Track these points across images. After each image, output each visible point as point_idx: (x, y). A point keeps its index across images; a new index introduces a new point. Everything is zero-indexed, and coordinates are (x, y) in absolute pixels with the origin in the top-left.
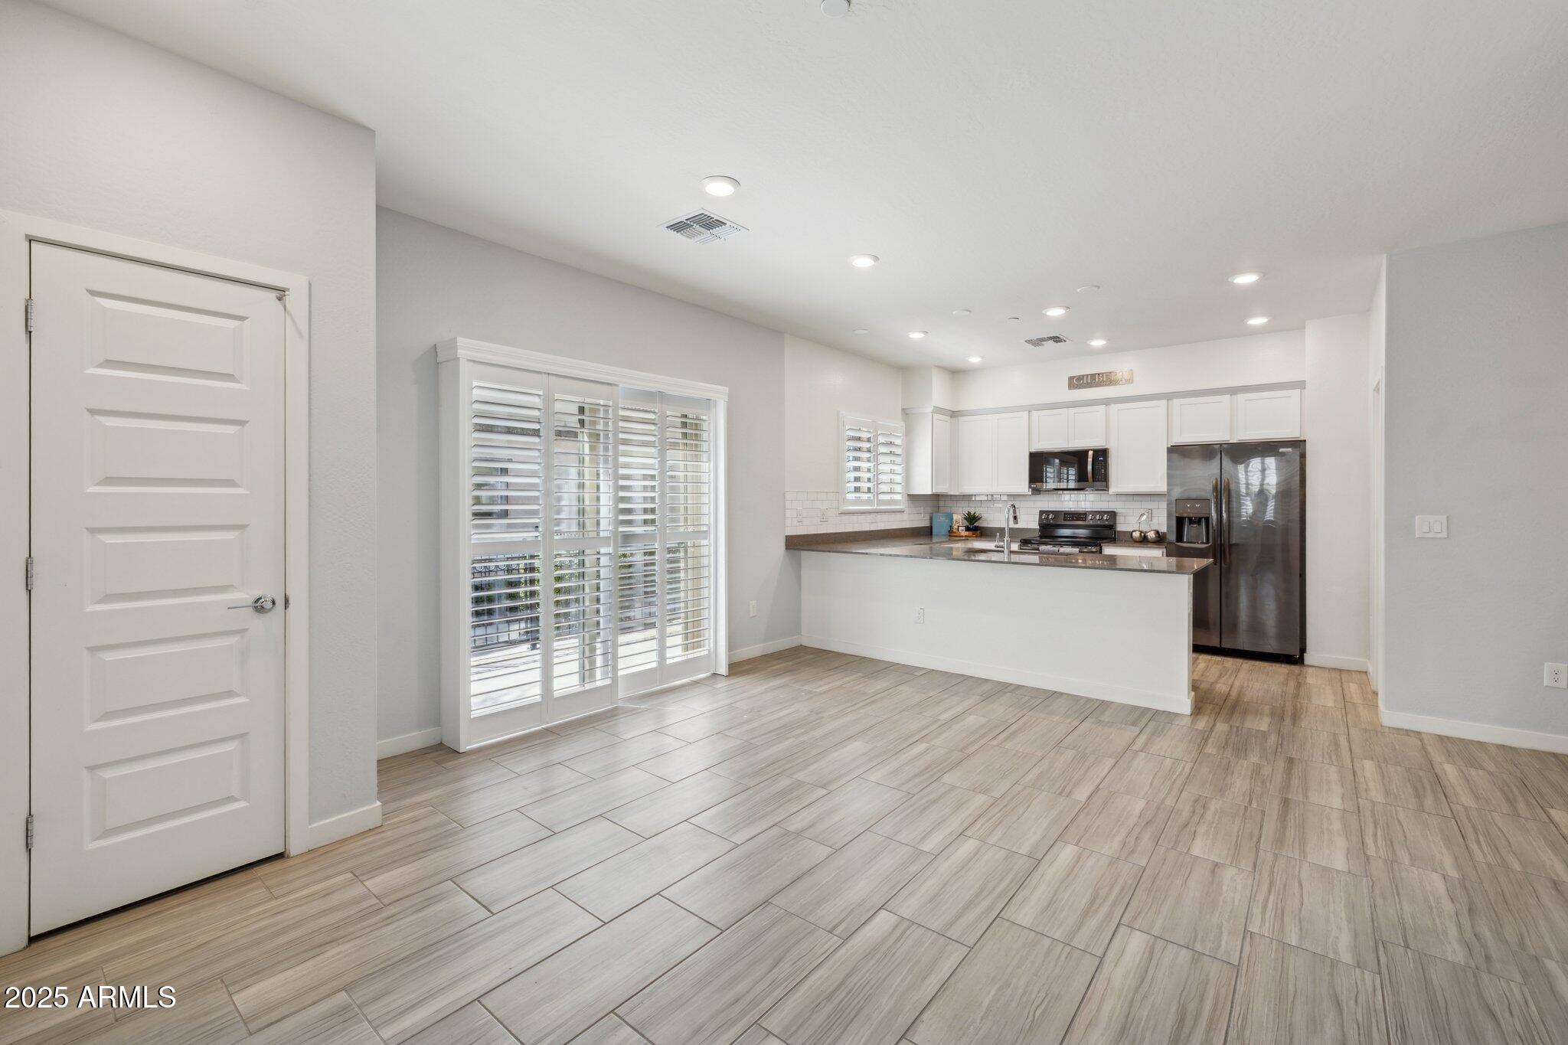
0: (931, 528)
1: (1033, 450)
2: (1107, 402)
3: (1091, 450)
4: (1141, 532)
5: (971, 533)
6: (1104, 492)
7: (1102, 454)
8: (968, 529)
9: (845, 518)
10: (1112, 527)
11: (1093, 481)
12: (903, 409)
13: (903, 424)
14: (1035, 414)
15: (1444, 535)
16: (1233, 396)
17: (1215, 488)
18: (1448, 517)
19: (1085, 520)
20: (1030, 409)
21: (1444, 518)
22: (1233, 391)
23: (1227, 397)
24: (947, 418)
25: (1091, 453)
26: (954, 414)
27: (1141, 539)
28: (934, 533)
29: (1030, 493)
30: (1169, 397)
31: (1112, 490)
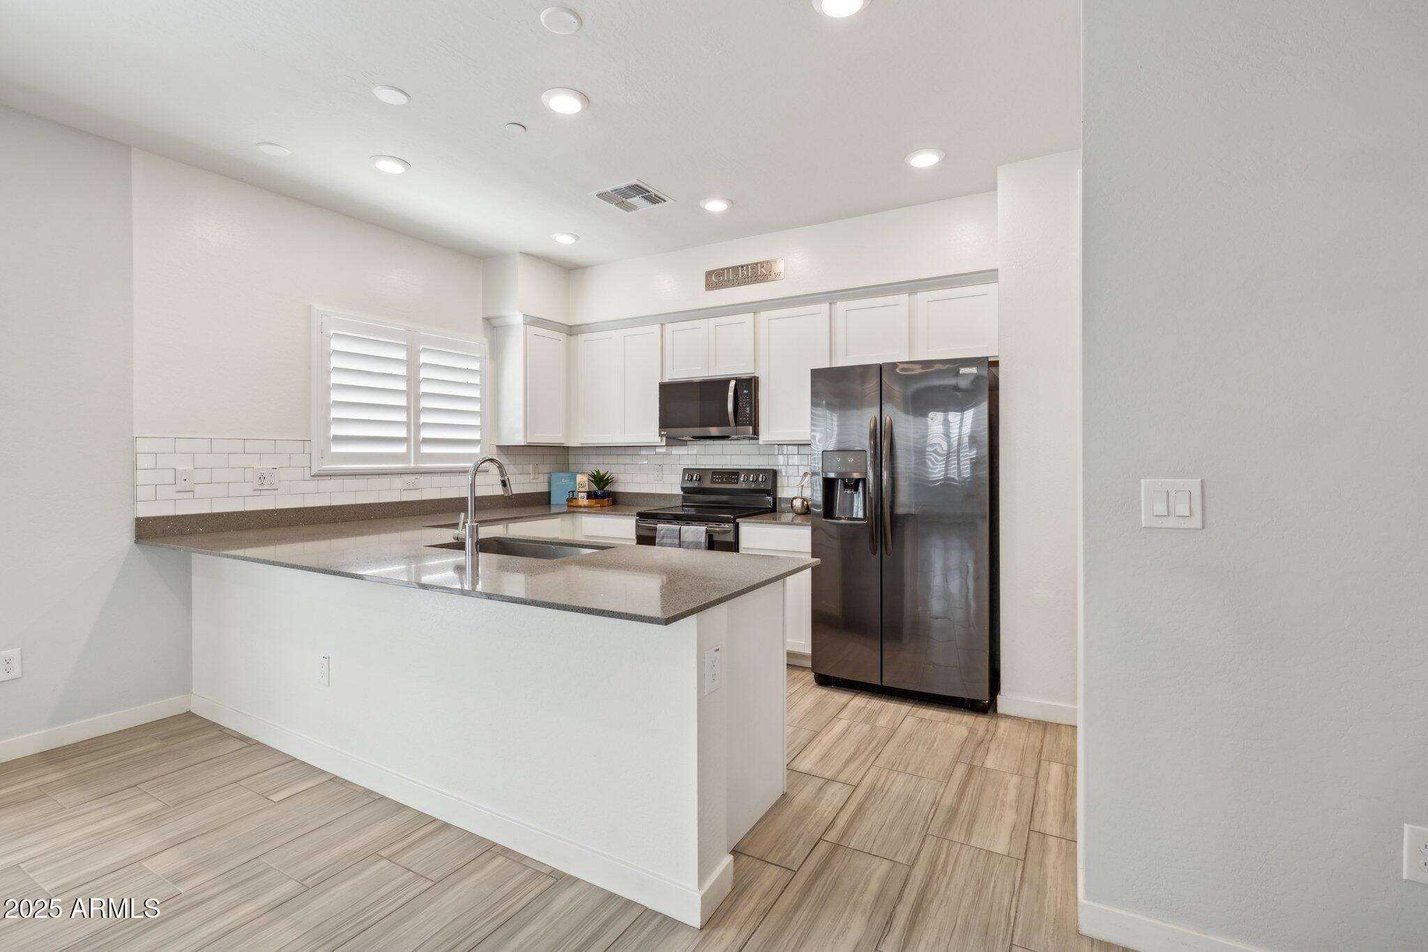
0: (549, 494)
1: (666, 380)
2: (755, 308)
3: (733, 379)
4: (804, 500)
5: (593, 502)
6: (752, 442)
7: (748, 387)
8: (590, 495)
9: (326, 484)
10: (772, 492)
11: (737, 424)
12: (487, 320)
13: (485, 341)
14: (669, 327)
15: (1196, 522)
16: (913, 297)
17: (873, 434)
18: (1202, 482)
19: (737, 483)
20: (663, 319)
21: (1195, 485)
22: (912, 287)
23: (903, 298)
24: (562, 336)
25: (733, 383)
26: (572, 331)
27: (804, 511)
28: (553, 502)
29: (664, 444)
30: (831, 297)
31: (764, 437)
